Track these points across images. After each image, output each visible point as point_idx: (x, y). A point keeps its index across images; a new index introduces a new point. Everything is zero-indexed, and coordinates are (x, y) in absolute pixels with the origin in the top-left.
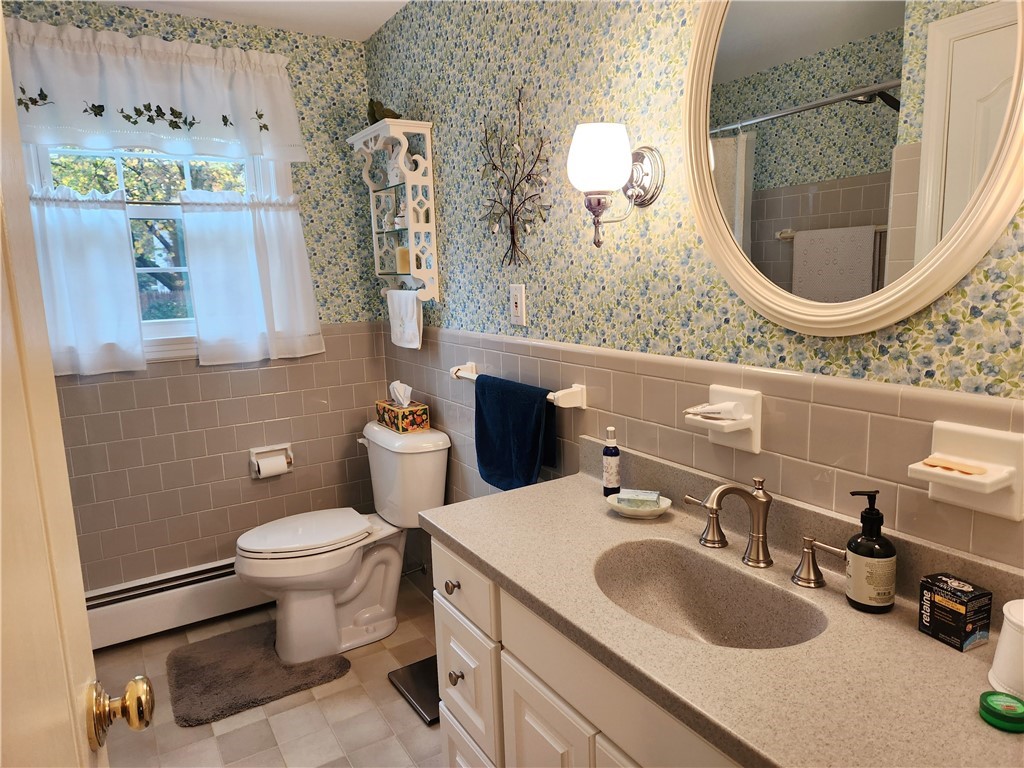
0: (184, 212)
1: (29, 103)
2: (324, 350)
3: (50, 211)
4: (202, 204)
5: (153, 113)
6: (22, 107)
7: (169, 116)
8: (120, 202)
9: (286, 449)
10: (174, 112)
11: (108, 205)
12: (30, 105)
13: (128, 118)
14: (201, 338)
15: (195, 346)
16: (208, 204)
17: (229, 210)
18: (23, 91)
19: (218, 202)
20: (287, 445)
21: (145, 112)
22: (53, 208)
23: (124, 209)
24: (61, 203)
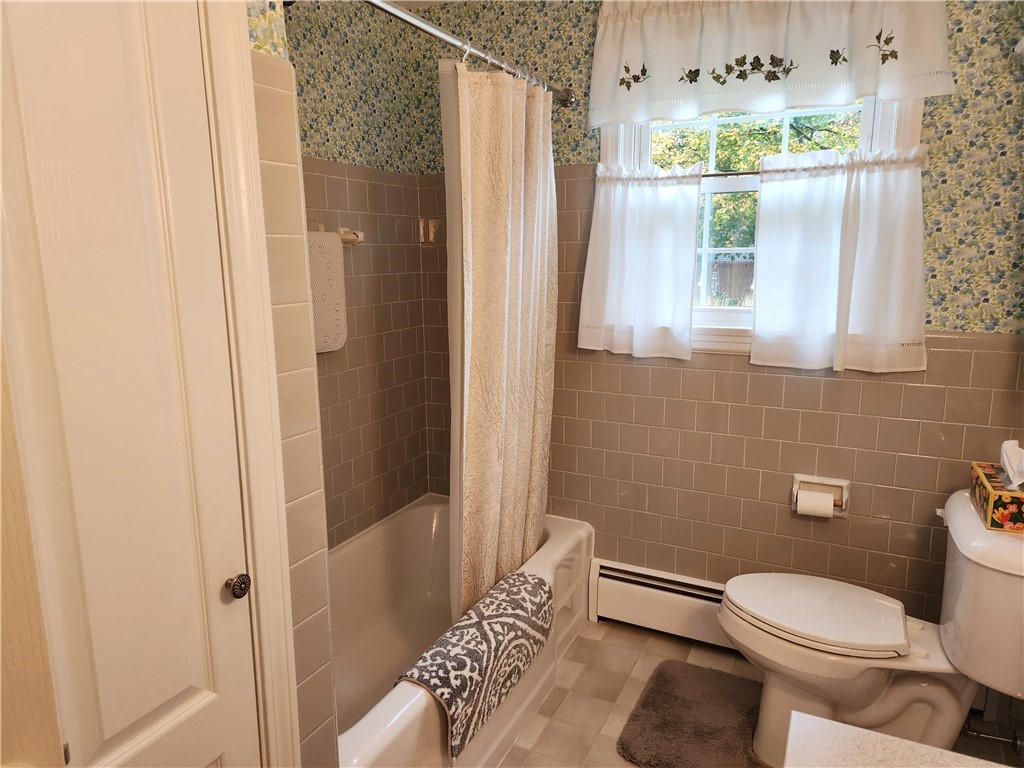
0: (762, 182)
1: (632, 81)
2: (925, 368)
3: (633, 191)
4: (784, 171)
5: (748, 67)
6: (624, 87)
7: (767, 67)
8: (697, 176)
9: (841, 487)
10: (775, 61)
11: (684, 180)
12: (633, 84)
13: (717, 78)
14: (757, 332)
15: (748, 340)
16: (793, 170)
17: (818, 175)
18: (627, 70)
19: (806, 166)
20: (844, 483)
21: (736, 68)
22: (636, 187)
23: (699, 183)
24: (643, 183)
